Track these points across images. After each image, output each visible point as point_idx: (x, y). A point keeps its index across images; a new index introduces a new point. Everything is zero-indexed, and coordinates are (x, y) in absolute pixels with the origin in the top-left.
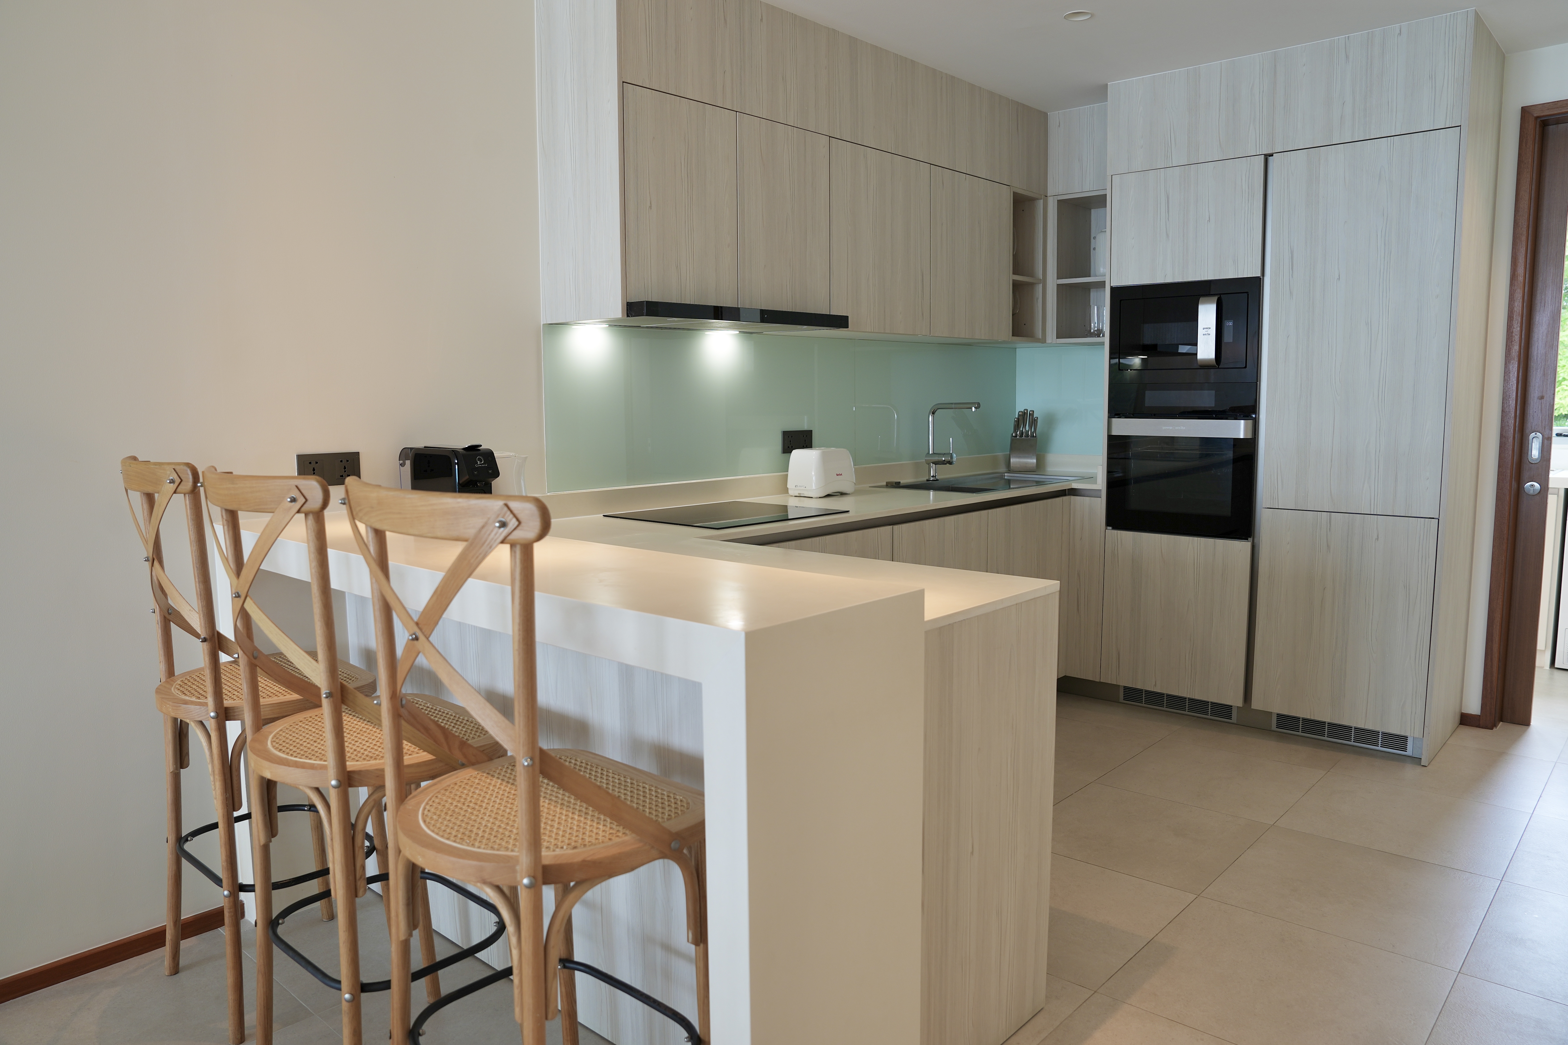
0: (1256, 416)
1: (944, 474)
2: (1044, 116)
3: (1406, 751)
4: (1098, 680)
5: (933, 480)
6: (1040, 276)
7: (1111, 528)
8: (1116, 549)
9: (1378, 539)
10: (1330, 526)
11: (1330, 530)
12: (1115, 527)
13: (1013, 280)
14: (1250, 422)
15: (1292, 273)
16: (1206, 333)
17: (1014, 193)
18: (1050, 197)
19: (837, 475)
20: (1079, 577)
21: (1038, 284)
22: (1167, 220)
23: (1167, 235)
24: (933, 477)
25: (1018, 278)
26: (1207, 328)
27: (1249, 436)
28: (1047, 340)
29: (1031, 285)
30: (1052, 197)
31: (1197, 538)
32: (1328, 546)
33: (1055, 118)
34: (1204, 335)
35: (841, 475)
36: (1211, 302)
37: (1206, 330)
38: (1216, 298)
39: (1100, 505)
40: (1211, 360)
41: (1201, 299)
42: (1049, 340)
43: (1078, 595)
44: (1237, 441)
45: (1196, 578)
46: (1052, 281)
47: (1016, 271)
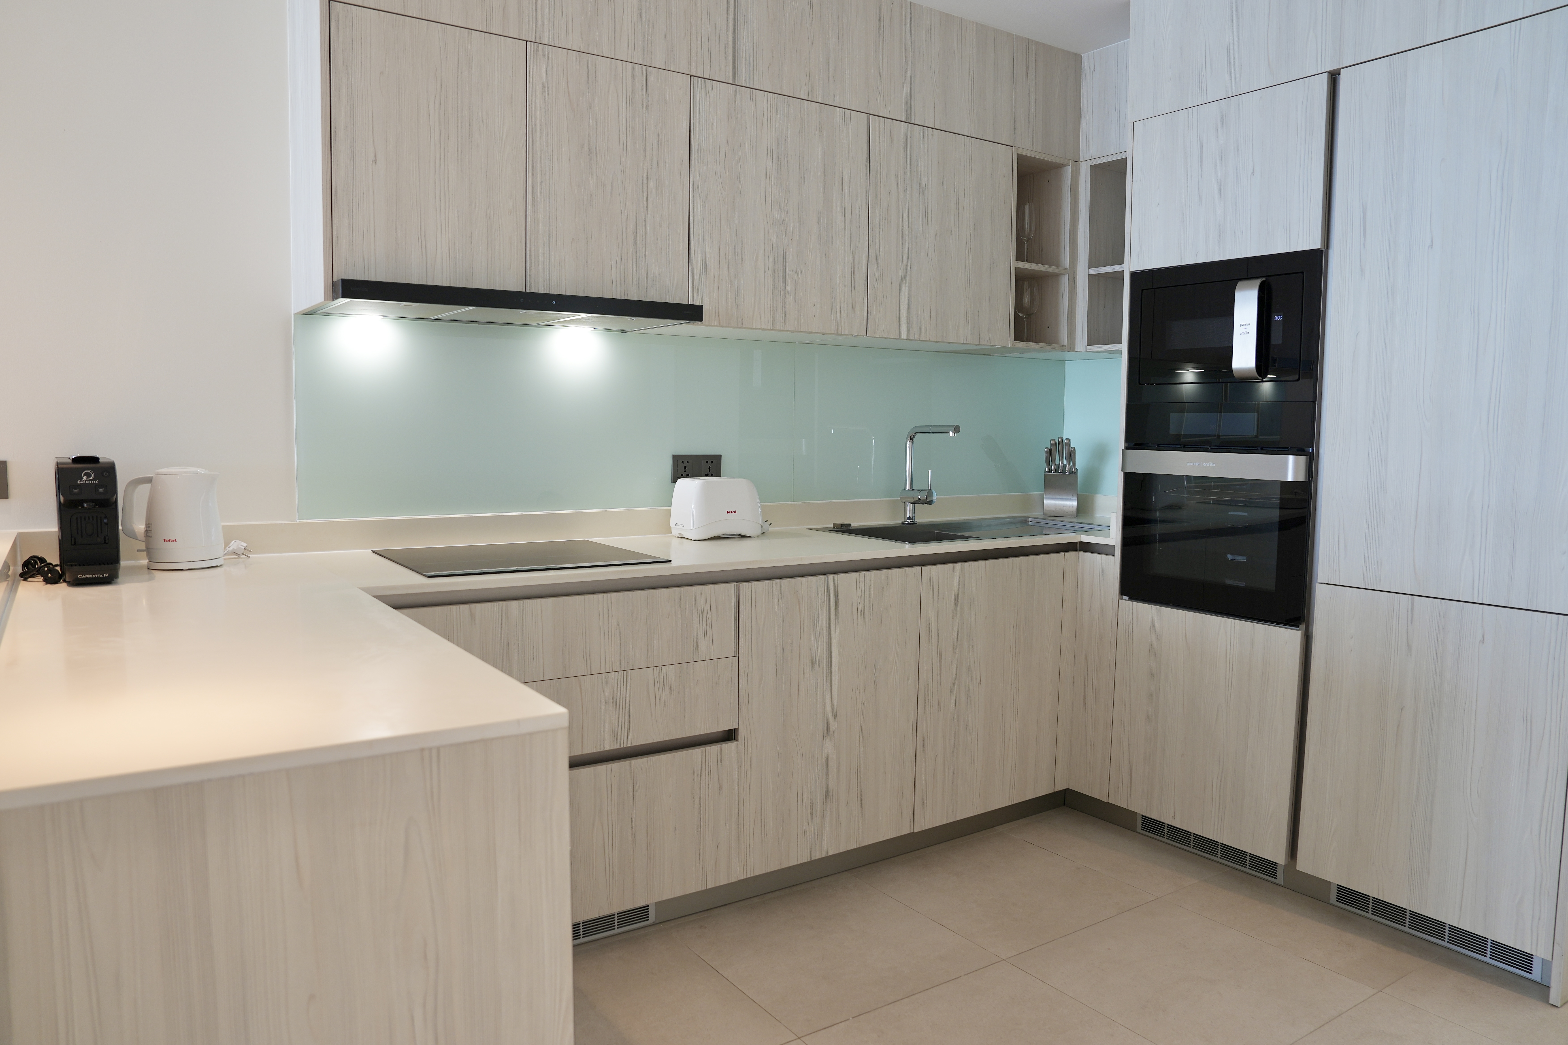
0: (1313, 450)
1: (924, 516)
2: (1076, 60)
3: (1531, 973)
4: (1105, 800)
5: (909, 524)
6: (1067, 265)
7: (1127, 598)
8: (1131, 626)
9: (1483, 641)
10: (1412, 616)
11: (1412, 623)
12: (1133, 598)
13: (1018, 270)
14: (1302, 459)
15: (1365, 240)
16: (1244, 331)
17: (1019, 156)
18: (1082, 163)
19: (728, 512)
20: (1087, 660)
21: (1064, 274)
22: (1200, 176)
23: (1200, 198)
24: (909, 518)
25: (1024, 265)
26: (1245, 325)
27: (1301, 478)
28: (1076, 347)
29: (1056, 276)
30: (1085, 162)
31: (1230, 620)
32: (1409, 647)
33: (1089, 59)
34: (1241, 334)
35: (735, 512)
36: (1251, 288)
37: (1244, 327)
38: (1257, 282)
39: (1112, 566)
40: (1249, 370)
41: (1240, 284)
42: (1078, 348)
43: (1085, 683)
44: (1285, 484)
45: (1228, 675)
46: (1083, 271)
47: (1019, 258)
